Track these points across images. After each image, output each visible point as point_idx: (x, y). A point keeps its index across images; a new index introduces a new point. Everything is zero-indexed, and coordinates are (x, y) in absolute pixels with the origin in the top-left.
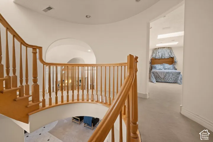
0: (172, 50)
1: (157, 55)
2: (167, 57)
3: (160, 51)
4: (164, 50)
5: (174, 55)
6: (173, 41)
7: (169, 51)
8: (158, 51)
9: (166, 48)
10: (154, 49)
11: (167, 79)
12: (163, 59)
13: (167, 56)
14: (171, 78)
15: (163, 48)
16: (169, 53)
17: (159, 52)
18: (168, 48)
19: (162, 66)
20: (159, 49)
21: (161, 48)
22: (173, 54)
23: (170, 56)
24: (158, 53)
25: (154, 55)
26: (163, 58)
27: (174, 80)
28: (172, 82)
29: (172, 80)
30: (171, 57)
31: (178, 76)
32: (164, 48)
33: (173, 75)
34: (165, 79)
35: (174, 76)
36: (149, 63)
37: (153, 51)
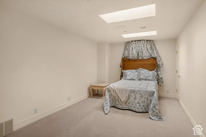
0: (154, 45)
1: (130, 53)
2: (146, 57)
3: (134, 46)
4: (140, 44)
5: (157, 53)
6: (143, 28)
7: (149, 47)
8: (131, 46)
9: (143, 42)
10: (126, 43)
11: (132, 104)
12: (141, 60)
13: (146, 55)
14: (138, 103)
15: (138, 41)
16: (149, 50)
17: (132, 48)
18: (147, 41)
19: (137, 73)
20: (133, 42)
21: (135, 41)
22: (155, 52)
23: (151, 55)
24: (131, 50)
25: (127, 52)
26: (140, 58)
27: (143, 106)
28: (141, 111)
29: (140, 106)
30: (154, 58)
31: (151, 98)
32: (140, 41)
33: (142, 97)
34: (129, 103)
35: (143, 99)
36: (119, 66)
37: (126, 46)
